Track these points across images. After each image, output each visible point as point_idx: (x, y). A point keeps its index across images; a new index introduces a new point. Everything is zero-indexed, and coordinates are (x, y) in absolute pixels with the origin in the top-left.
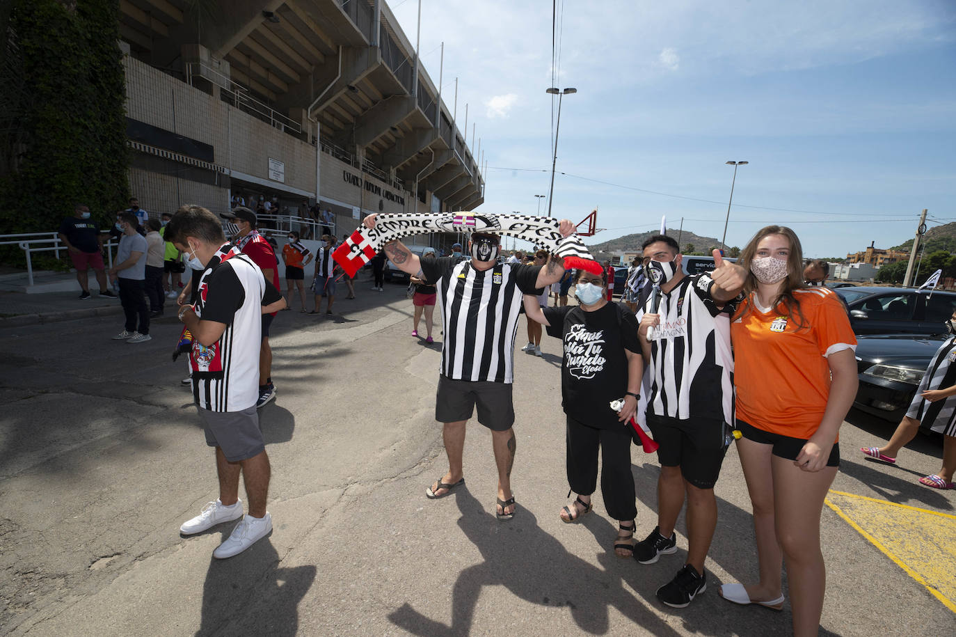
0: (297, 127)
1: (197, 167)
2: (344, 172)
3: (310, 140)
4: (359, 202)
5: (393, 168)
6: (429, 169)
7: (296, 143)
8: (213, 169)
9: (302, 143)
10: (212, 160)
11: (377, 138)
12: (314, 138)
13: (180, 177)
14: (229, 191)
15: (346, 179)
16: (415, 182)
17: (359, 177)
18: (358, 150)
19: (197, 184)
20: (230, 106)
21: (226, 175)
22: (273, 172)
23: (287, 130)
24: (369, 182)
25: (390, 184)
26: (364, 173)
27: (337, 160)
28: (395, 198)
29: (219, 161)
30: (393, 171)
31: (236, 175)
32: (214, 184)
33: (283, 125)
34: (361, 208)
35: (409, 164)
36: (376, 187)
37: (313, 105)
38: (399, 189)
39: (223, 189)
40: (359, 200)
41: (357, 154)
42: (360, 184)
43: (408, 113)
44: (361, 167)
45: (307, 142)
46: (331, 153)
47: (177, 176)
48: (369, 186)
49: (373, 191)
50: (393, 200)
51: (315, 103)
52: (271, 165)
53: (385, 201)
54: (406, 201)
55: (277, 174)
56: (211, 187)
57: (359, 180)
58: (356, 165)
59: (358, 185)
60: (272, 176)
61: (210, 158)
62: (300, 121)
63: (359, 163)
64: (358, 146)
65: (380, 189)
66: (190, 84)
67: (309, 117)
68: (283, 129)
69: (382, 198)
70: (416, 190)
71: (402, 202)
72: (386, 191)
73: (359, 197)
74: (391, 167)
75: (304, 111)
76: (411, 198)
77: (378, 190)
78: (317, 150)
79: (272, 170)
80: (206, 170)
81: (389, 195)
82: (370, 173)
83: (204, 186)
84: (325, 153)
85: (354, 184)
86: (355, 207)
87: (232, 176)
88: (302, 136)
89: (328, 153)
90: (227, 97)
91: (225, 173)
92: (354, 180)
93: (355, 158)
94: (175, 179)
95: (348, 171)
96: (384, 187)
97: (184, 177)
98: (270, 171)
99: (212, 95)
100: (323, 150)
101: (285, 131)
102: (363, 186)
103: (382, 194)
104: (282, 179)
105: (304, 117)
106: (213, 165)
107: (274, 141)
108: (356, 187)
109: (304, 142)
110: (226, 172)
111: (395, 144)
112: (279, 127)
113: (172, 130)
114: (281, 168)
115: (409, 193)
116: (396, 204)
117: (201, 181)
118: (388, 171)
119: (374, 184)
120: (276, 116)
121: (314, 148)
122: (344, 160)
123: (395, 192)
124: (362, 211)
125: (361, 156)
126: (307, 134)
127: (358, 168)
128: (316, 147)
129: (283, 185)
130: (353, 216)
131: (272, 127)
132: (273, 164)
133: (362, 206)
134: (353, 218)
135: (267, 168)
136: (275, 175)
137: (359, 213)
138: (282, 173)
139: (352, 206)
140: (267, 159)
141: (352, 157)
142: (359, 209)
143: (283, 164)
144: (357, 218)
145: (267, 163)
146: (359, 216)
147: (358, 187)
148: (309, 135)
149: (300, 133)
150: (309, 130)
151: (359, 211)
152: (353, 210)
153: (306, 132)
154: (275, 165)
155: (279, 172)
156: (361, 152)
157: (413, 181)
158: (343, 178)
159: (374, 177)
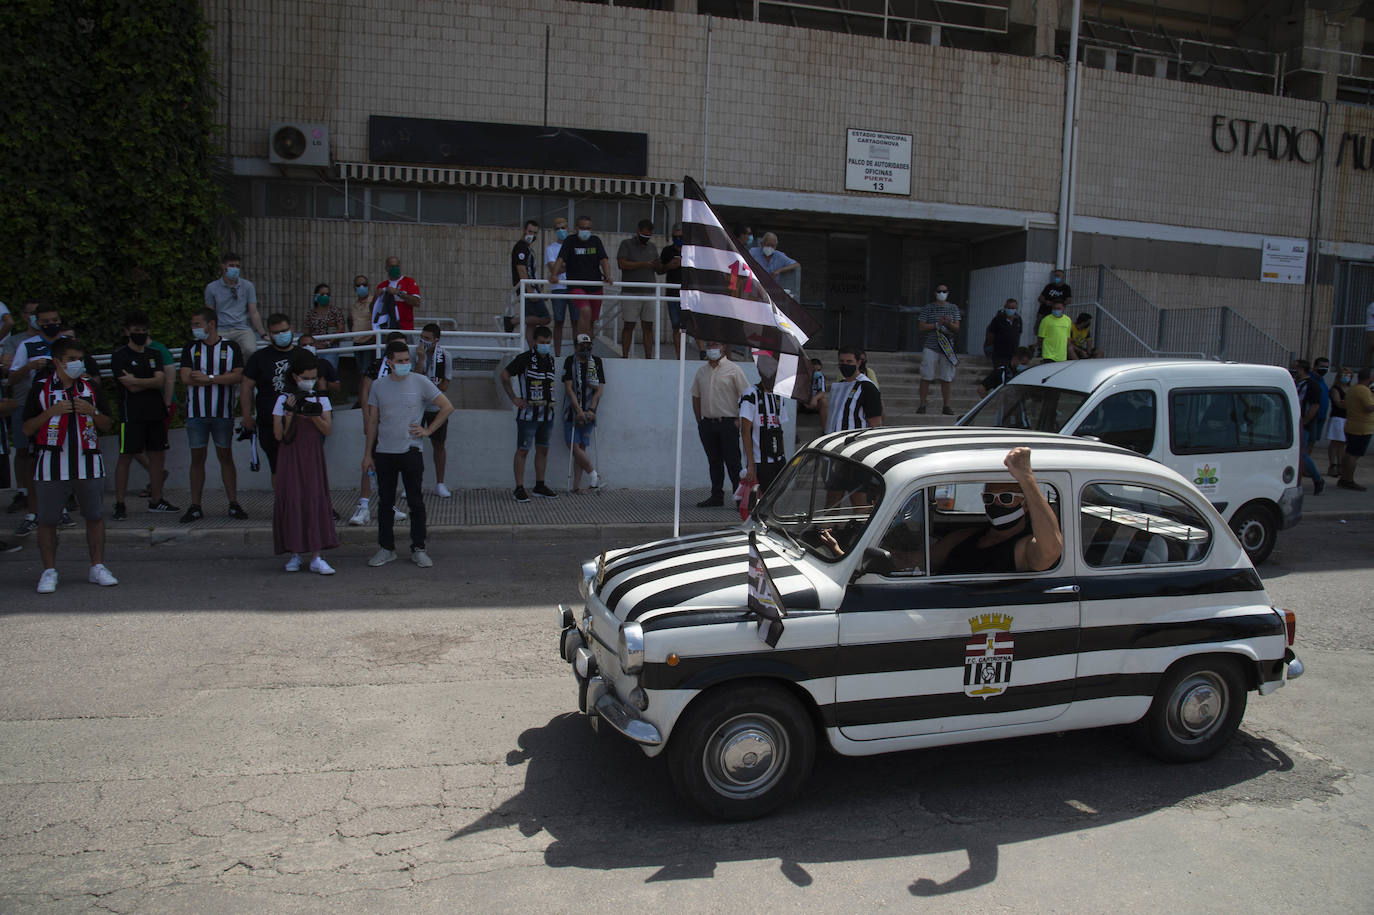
2: (1215, 119)
3: (1044, 42)
4: (1306, 218)
8: (639, 192)
9: (995, 63)
15: (1225, 144)
17: (1308, 125)
18: (1310, 27)
20: (715, 20)
22: (862, 168)
23: (950, 39)
24: (1371, 135)
27: (1177, 85)
29: (664, 167)
34: (1313, 238)
40: (1305, 209)
42: (1309, 154)
45: (1026, 52)
46: (1162, 68)
48: (1371, 154)
52: (858, 148)
55: (883, 170)
57: (1308, 139)
59: (1296, 157)
60: (856, 178)
61: (635, 167)
63: (1316, 77)
64: (1310, 14)
68: (936, 37)
73: (1307, 202)
78: (1067, 69)
79: (859, 162)
80: (617, 197)
85: (1275, 157)
86: (1274, 242)
88: (1011, 40)
92: (1275, 142)
93: (1297, 65)
95: (1236, 115)
98: (849, 165)
101: (945, 42)
102: (1328, 158)
104: (900, 182)
107: (875, 77)
108: (1284, 168)
109: (1004, 57)
112: (920, 36)
113: (536, 120)
114: (900, 152)
117: (609, 229)
121: (1058, 66)
122: (1224, 82)
124: (1322, 251)
125: (1333, 56)
126: (1032, 29)
128: (1066, 60)
129: (905, 202)
130: (1266, 275)
131: (883, 43)
132: (868, 145)
133: (1324, 233)
134: (1263, 279)
135: (842, 162)
136: (872, 175)
137: (1304, 265)
138: (902, 166)
139: (1261, 237)
140: (843, 133)
141: (1278, 59)
142: (1304, 244)
143: (909, 138)
144: (1287, 281)
145: (843, 145)
146: (1303, 273)
147: (1295, 162)
148: (1040, 32)
149: (1005, 32)
150: (1040, 17)
151: (1304, 255)
152: (1266, 252)
153: (1028, 23)
154: (872, 147)
155: (889, 165)
156: (1332, 32)
158: (1210, 140)
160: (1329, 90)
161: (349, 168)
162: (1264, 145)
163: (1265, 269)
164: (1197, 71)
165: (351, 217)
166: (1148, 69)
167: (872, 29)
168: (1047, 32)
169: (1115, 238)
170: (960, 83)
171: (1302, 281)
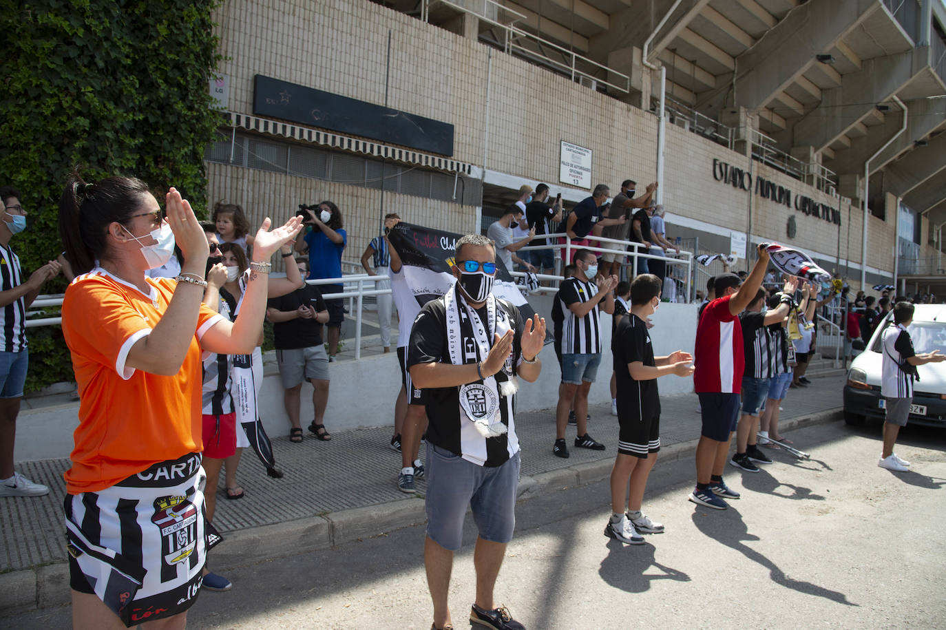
0: (622, 83)
1: (419, 168)
2: (715, 160)
3: (646, 103)
4: (745, 223)
5: (815, 151)
6: (898, 144)
7: (617, 111)
8: (449, 169)
9: (629, 110)
10: (447, 152)
11: (778, 94)
12: (654, 101)
13: (387, 190)
14: (479, 211)
15: (718, 176)
16: (863, 175)
17: (746, 170)
18: (743, 116)
19: (418, 200)
20: (493, 51)
21: (476, 180)
22: (569, 168)
23: (602, 90)
24: (766, 179)
25: (810, 183)
26: (755, 162)
27: (700, 138)
28: (820, 210)
29: (463, 151)
30: (815, 157)
31: (496, 179)
32: (450, 200)
33: (595, 80)
34: (748, 233)
35: (847, 142)
36: (781, 189)
37: (653, 36)
38: (827, 192)
39: (466, 208)
40: (745, 218)
41: (742, 125)
42: (746, 185)
43: (859, 15)
44: (749, 152)
45: (639, 106)
46: (687, 126)
47: (381, 186)
48: (766, 189)
49: (774, 198)
50: (816, 214)
51: (657, 31)
52: (566, 155)
53: (800, 218)
54: (844, 216)
55: (577, 171)
56: (445, 205)
57: (746, 178)
58: (740, 146)
59: (742, 186)
60: (565, 175)
61: (446, 148)
62: (628, 69)
63: (744, 142)
64: (742, 109)
65: (789, 193)
66: (424, 20)
67: (645, 61)
68: (594, 87)
69: (792, 211)
70: (864, 194)
71: (836, 219)
72: (802, 197)
73: (746, 213)
74: (812, 149)
75: (636, 51)
76: (853, 208)
77: (783, 196)
78: (659, 121)
79: (567, 164)
80: (435, 171)
81: (808, 207)
82: (767, 164)
83: (431, 203)
84: (675, 127)
85: (735, 185)
86: (734, 233)
87: (487, 180)
88: (632, 98)
89: (683, 127)
90: (490, 35)
91: (473, 175)
92: (735, 178)
93: (738, 135)
94: (378, 193)
95: (722, 160)
96: (798, 189)
97: (393, 190)
98: (562, 165)
99: (463, 36)
100: (672, 121)
101: (598, 89)
102: (753, 189)
103: (792, 204)
104: (586, 180)
105: (636, 61)
106: (449, 162)
107: (574, 108)
108: (738, 192)
109: (632, 108)
110: (476, 173)
111: (820, 102)
112: (587, 83)
113: (380, 101)
114: (586, 160)
115: (848, 201)
116: (823, 223)
117: (426, 195)
118: (806, 158)
119: (778, 184)
120: (580, 65)
121: (654, 118)
122: (716, 140)
123: (820, 198)
124: (752, 241)
125: (750, 132)
126: (639, 93)
127: (744, 153)
128: (658, 115)
130: (732, 253)
131: (571, 83)
132: (571, 153)
133: (752, 231)
134: (731, 255)
135: (558, 162)
136: (572, 173)
137: (745, 246)
138: (587, 170)
139: (730, 231)
140: (558, 143)
141: (730, 132)
142: (745, 236)
143: (590, 151)
144: (740, 256)
145: (558, 151)
146: (744, 252)
147: (742, 190)
148: (644, 94)
149: (628, 92)
150: (644, 86)
151: (745, 242)
152: (732, 239)
153: (638, 88)
154: (573, 155)
155: (581, 168)
156: (749, 121)
157: (858, 176)
158: (712, 173)
159: (775, 171)
161: (238, 118)
162: (732, 177)
163: (732, 249)
165: (233, 163)
167: (568, 75)
168: (646, 95)
169: (677, 226)
170: (613, 120)
171: (744, 257)
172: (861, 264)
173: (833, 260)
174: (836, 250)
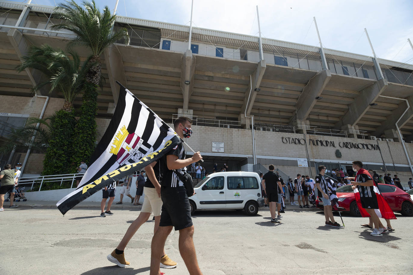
0: (237, 123)
2: (283, 138)
3: (248, 126)
4: (305, 155)
7: (234, 131)
9: (238, 130)
15: (285, 142)
16: (396, 129)
17: (302, 138)
22: (215, 148)
23: (231, 127)
24: (316, 139)
26: (308, 135)
27: (274, 132)
28: (361, 146)
33: (229, 126)
34: (308, 158)
36: (327, 141)
40: (304, 153)
41: (299, 125)
42: (303, 143)
45: (244, 128)
46: (271, 130)
48: (317, 142)
49: (323, 145)
50: (357, 148)
52: (214, 145)
53: (345, 150)
54: (382, 146)
57: (302, 141)
58: (299, 132)
60: (214, 150)
62: (240, 120)
64: (298, 120)
65: (332, 142)
67: (246, 116)
68: (229, 127)
69: (338, 148)
71: (376, 147)
72: (344, 143)
73: (304, 151)
74: (349, 125)
77: (329, 144)
78: (252, 131)
81: (350, 145)
82: (316, 134)
85: (296, 144)
86: (299, 159)
92: (295, 141)
93: (298, 128)
95: (287, 137)
96: (340, 140)
98: (213, 148)
102: (308, 144)
103: (337, 146)
104: (222, 150)
105: (242, 117)
107: (217, 133)
111: (349, 109)
114: (222, 145)
115: (387, 140)
116: (365, 151)
118: (346, 129)
119: (324, 140)
121: (250, 130)
122: (284, 131)
123: (359, 141)
124: (311, 161)
127: (302, 133)
128: (252, 129)
129: (223, 154)
130: (299, 165)
131: (219, 128)
133: (310, 157)
134: (299, 166)
135: (211, 147)
136: (217, 149)
137: (307, 163)
138: (222, 148)
139: (296, 158)
140: (211, 142)
141: (294, 128)
142: (306, 159)
143: (223, 143)
144: (304, 166)
145: (211, 144)
147: (300, 144)
148: (247, 125)
149: (240, 125)
150: (247, 123)
151: (307, 161)
152: (298, 161)
153: (244, 124)
154: (217, 145)
155: (220, 147)
156: (303, 123)
157: (392, 130)
158: (282, 141)
159: (321, 136)
160: (305, 132)
162: (293, 141)
163: (298, 164)
164: (277, 130)
166: (269, 130)
167: (217, 126)
168: (248, 125)
169: (265, 159)
170: (232, 134)
171: (308, 166)
172: (409, 164)
173: (382, 164)
174: (382, 160)
